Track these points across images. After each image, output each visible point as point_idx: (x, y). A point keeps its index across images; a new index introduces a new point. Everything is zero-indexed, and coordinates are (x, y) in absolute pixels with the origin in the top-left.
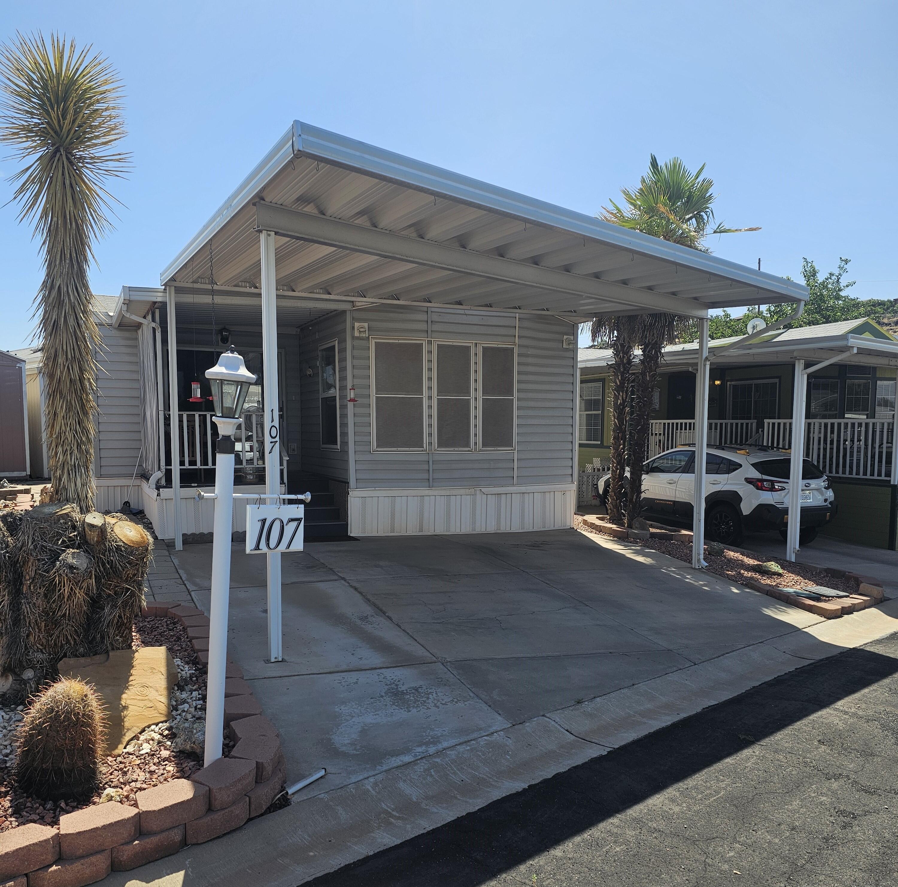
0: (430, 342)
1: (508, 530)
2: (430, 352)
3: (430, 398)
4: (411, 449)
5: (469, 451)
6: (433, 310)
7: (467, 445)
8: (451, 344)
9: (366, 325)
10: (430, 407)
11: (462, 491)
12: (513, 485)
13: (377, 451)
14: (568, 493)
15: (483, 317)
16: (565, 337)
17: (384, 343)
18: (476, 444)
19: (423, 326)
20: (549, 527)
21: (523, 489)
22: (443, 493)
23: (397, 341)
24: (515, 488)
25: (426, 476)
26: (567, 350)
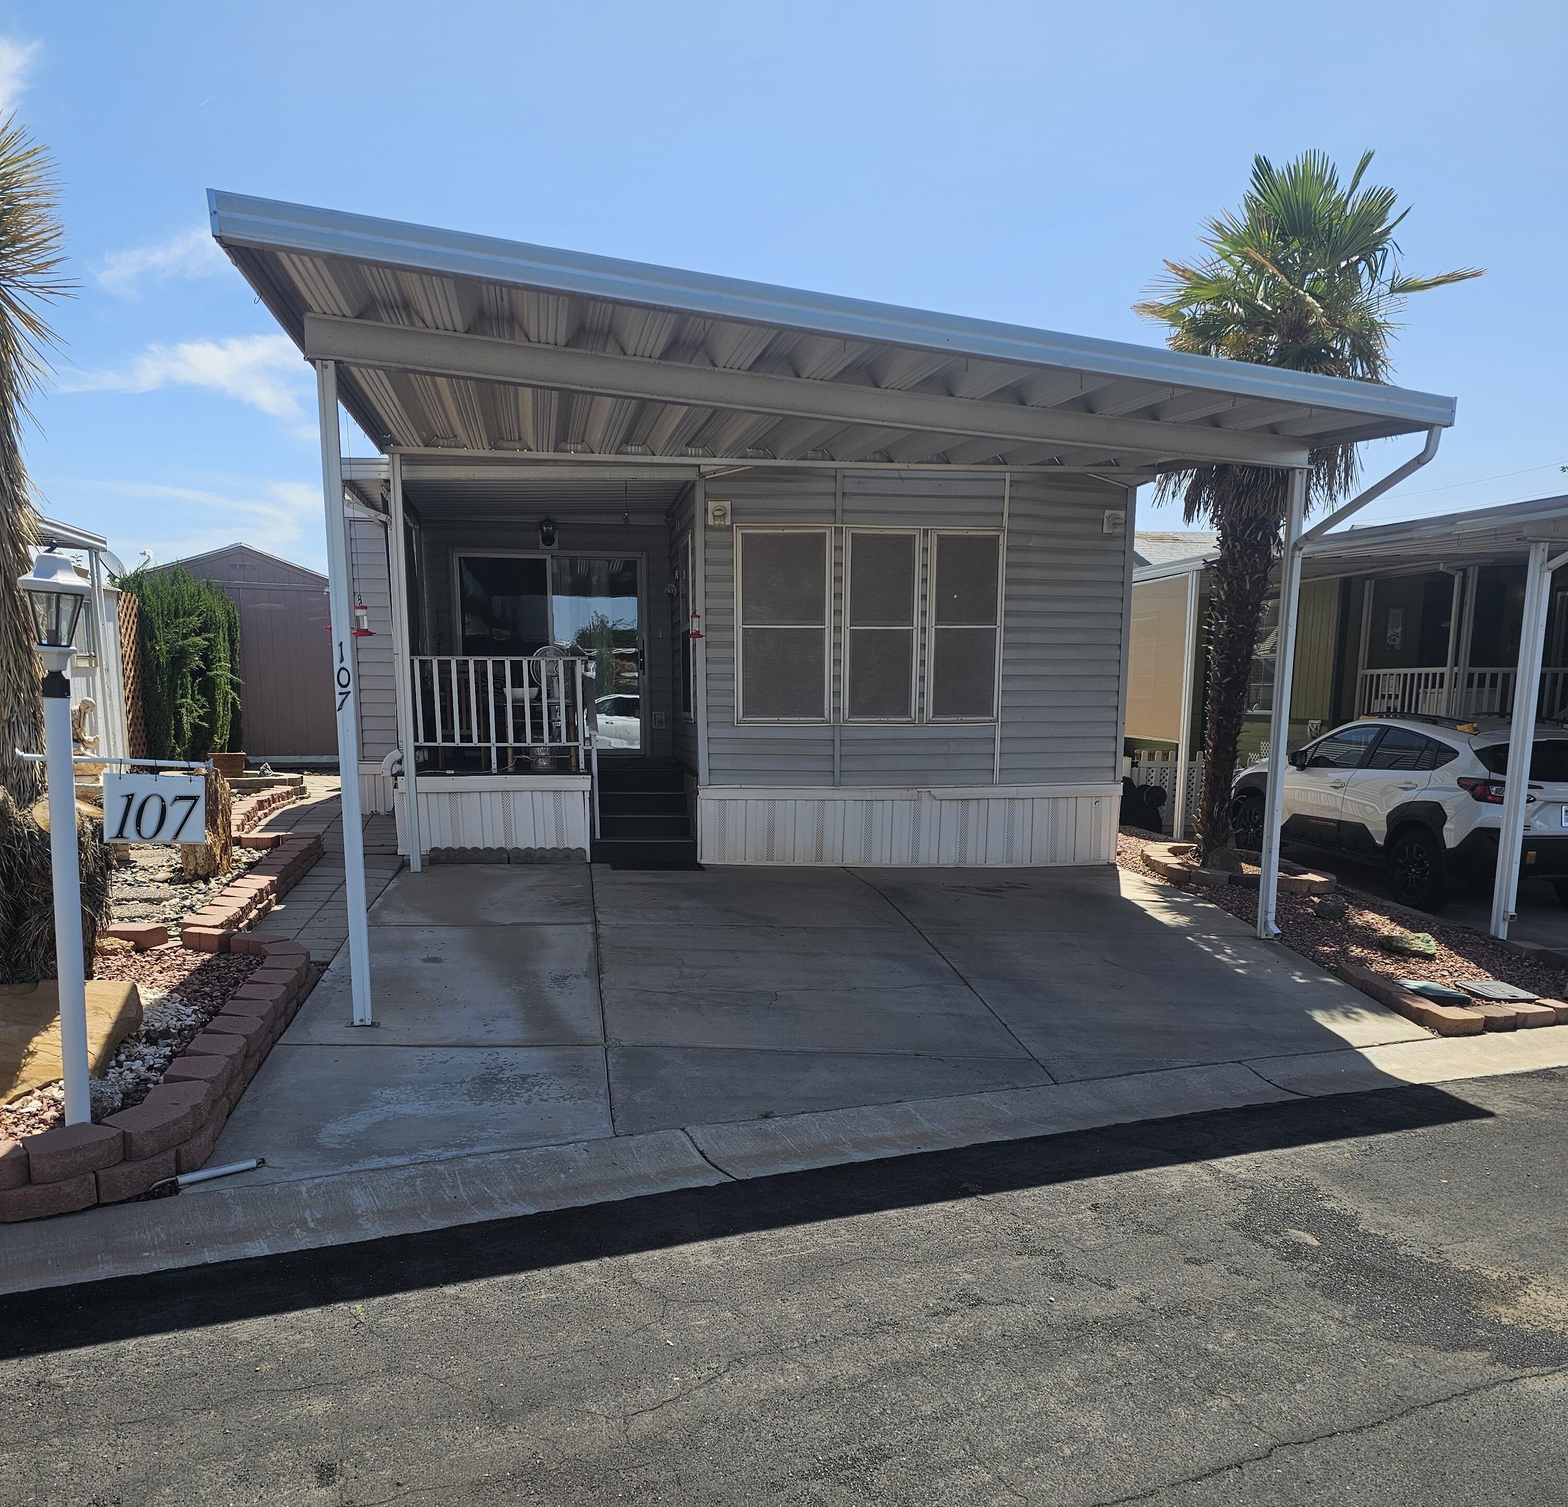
0: (839, 531)
1: (980, 864)
2: (838, 548)
3: (838, 629)
4: (801, 719)
5: (908, 722)
6: (847, 473)
7: (905, 712)
8: (879, 532)
9: (727, 505)
10: (837, 645)
11: (895, 794)
12: (992, 784)
13: (745, 722)
14: (1105, 802)
15: (942, 482)
16: (1107, 513)
17: (758, 535)
18: (921, 710)
19: (827, 503)
20: (1065, 859)
21: (1012, 791)
22: (859, 795)
23: (781, 531)
24: (996, 790)
25: (827, 766)
26: (1111, 537)
